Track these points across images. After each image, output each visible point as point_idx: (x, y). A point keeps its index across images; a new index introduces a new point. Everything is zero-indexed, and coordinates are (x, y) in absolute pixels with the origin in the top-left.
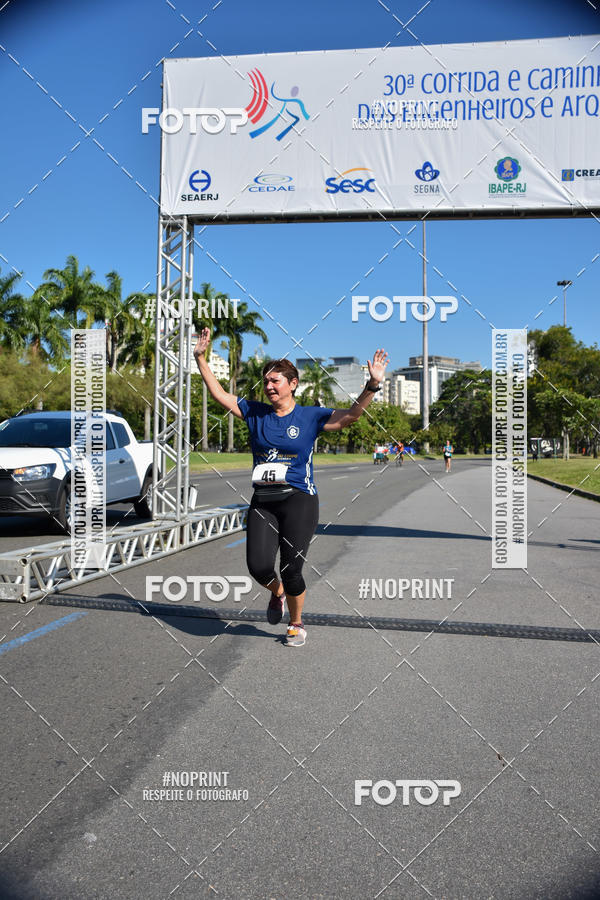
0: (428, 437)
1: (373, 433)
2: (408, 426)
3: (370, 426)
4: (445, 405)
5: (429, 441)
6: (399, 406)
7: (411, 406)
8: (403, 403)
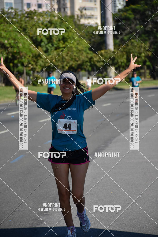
0: (113, 59)
1: (37, 57)
2: (85, 44)
3: (34, 49)
4: (134, 11)
5: (113, 64)
6: (72, 16)
7: (88, 13)
8: (77, 12)
